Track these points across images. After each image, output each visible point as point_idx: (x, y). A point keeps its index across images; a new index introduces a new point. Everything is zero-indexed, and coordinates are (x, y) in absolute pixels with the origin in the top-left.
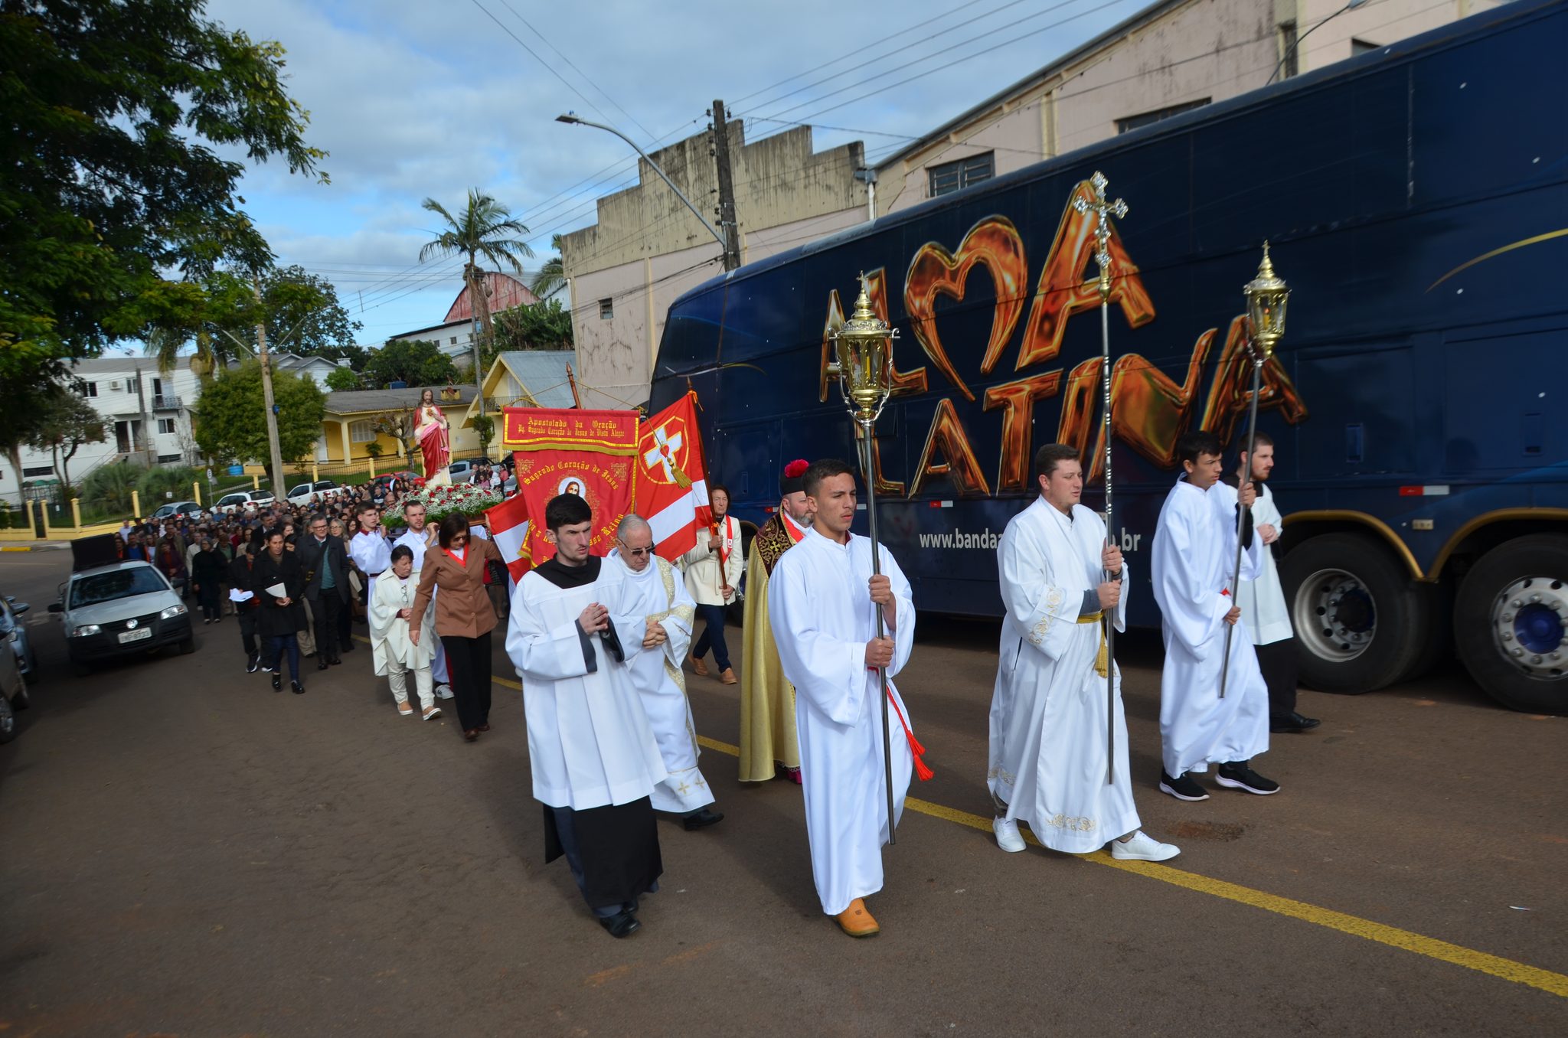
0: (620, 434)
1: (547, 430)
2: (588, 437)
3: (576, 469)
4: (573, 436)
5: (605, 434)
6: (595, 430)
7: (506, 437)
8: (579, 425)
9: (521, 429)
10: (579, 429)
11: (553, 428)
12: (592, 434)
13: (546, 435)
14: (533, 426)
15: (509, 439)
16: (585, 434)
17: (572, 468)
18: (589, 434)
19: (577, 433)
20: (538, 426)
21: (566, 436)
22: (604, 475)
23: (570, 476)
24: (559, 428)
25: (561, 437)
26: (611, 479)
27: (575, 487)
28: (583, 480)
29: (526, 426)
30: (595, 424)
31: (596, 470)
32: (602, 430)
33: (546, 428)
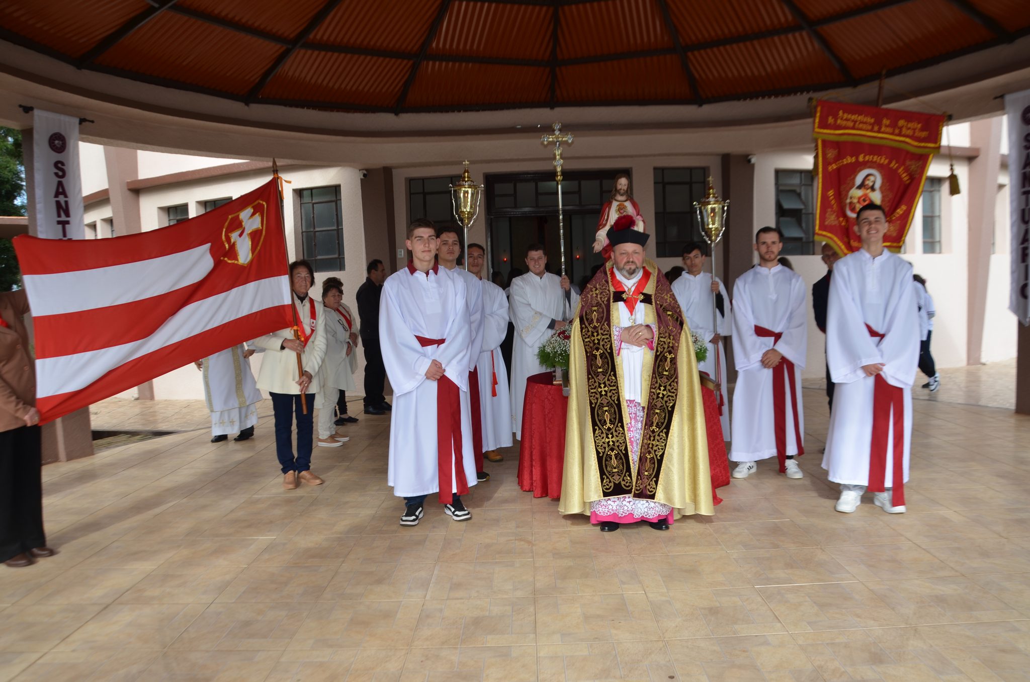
0: (924, 134)
1: (854, 124)
2: (892, 134)
3: (876, 162)
4: (879, 131)
5: (910, 132)
6: (901, 128)
7: (817, 125)
8: (886, 122)
9: (831, 120)
10: (887, 126)
11: (861, 122)
12: (897, 131)
13: (853, 128)
14: (842, 119)
15: (820, 127)
16: (889, 130)
17: (872, 162)
18: (894, 130)
19: (883, 129)
20: (847, 120)
21: (872, 130)
22: (900, 170)
23: (870, 167)
24: (866, 123)
25: (868, 131)
26: (904, 175)
27: (872, 178)
28: (881, 173)
29: (836, 117)
30: (901, 123)
31: (894, 165)
32: (909, 129)
33: (855, 122)
